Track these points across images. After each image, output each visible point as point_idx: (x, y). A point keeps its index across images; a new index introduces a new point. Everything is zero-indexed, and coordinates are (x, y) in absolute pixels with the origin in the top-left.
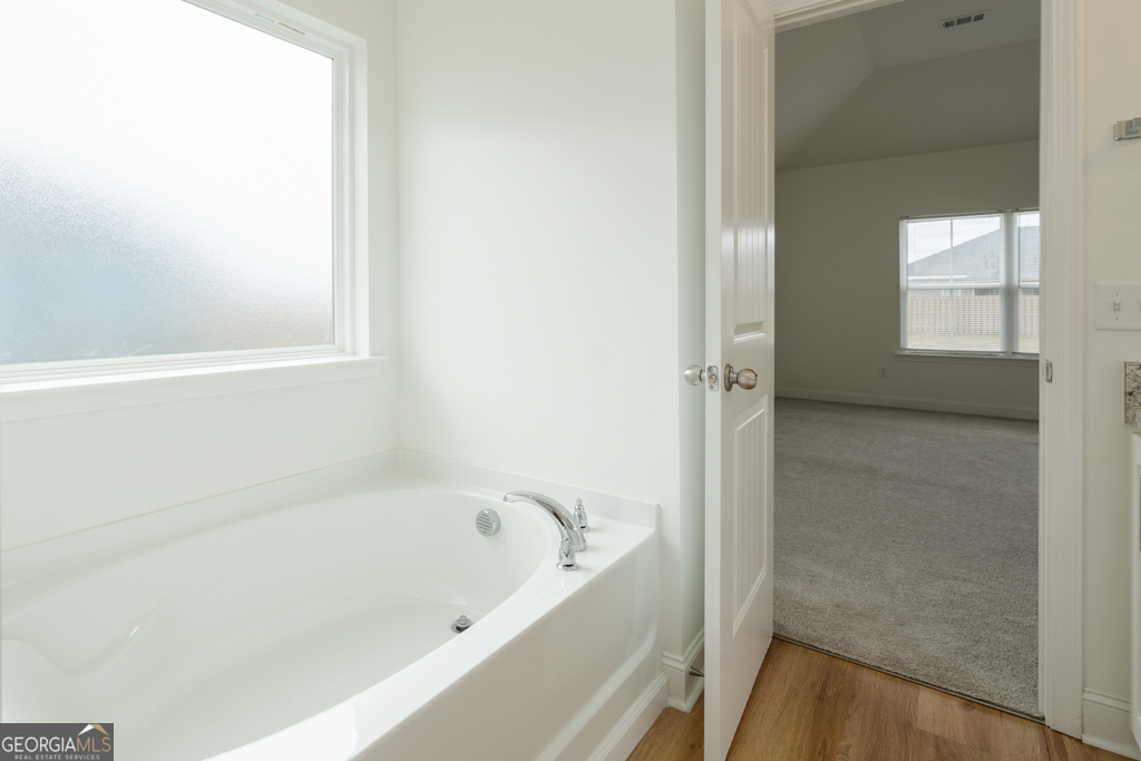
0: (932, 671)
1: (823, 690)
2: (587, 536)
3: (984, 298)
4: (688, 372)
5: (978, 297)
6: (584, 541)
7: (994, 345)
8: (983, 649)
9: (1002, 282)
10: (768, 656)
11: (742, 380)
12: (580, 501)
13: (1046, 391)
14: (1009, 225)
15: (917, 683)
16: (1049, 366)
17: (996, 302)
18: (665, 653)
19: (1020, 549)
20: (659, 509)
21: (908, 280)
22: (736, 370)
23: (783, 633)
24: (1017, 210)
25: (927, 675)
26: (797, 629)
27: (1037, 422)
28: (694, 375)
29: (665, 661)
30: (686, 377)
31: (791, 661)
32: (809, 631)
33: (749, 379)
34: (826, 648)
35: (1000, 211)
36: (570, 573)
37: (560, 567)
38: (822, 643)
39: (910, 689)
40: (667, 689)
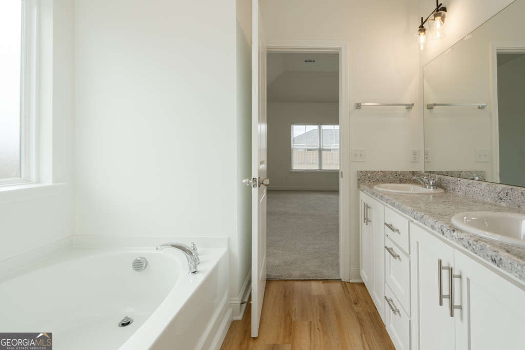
0: (314, 275)
1: (285, 293)
2: (199, 257)
3: (310, 152)
4: (244, 181)
5: (308, 152)
6: (199, 260)
7: (316, 167)
8: (325, 264)
9: (318, 147)
10: (266, 288)
11: (265, 183)
12: (192, 243)
13: (341, 180)
14: (320, 128)
15: (310, 280)
16: (342, 173)
17: (317, 153)
18: (231, 299)
19: (334, 230)
20: (229, 239)
21: (295, 145)
22: (262, 179)
23: (269, 277)
24: (322, 124)
25: (313, 277)
26: (274, 274)
27: (339, 191)
28: (246, 182)
29: (232, 302)
30: (243, 183)
31: (274, 286)
32: (278, 274)
33: (267, 182)
34: (284, 278)
35: (318, 124)
36: (195, 275)
37: (190, 274)
38: (282, 277)
39: (308, 283)
40: (233, 314)
